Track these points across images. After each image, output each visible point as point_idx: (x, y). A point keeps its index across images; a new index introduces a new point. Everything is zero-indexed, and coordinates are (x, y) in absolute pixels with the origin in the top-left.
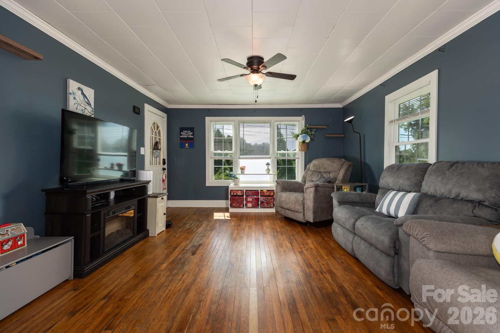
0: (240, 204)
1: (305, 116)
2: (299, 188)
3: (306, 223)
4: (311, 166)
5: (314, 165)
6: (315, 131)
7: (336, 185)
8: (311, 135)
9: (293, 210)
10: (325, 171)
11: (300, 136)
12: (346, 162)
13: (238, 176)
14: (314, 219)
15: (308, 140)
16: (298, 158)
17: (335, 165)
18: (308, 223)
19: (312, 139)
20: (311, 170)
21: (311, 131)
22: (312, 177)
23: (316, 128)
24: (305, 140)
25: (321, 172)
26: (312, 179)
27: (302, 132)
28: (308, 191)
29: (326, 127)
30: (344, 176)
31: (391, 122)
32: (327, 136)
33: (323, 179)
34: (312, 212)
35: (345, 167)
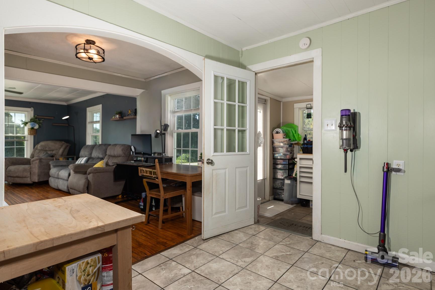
1: (34, 108)
2: (27, 162)
3: (32, 184)
4: (39, 146)
5: (41, 146)
6: (43, 121)
7: (55, 158)
8: (40, 123)
9: (21, 176)
10: (50, 149)
11: (29, 124)
12: (65, 144)
14: (38, 180)
15: (37, 127)
16: (27, 140)
17: (57, 145)
18: (34, 183)
19: (40, 127)
20: (39, 150)
21: (39, 120)
22: (39, 154)
23: (44, 118)
24: (34, 127)
25: (47, 150)
26: (39, 156)
27: (30, 120)
28: (34, 162)
29: (53, 118)
30: (63, 152)
31: (89, 123)
32: (54, 124)
33: (47, 155)
34: (37, 175)
35: (64, 147)
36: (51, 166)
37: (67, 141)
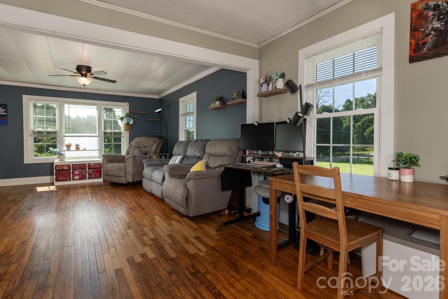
0: (67, 177)
1: (129, 103)
2: (122, 160)
3: (127, 184)
4: (133, 143)
5: (136, 142)
6: (137, 116)
7: (148, 155)
8: (134, 118)
9: (117, 175)
10: (144, 146)
11: (125, 119)
12: (158, 140)
13: (63, 153)
14: (132, 180)
15: (131, 122)
16: (124, 137)
17: (150, 142)
18: (129, 183)
19: (134, 122)
20: (133, 146)
21: (134, 115)
22: (134, 150)
23: (138, 113)
24: (129, 123)
25: (141, 147)
26: (134, 152)
27: (126, 115)
28: (128, 160)
29: (146, 113)
30: (156, 149)
31: (182, 115)
32: (147, 119)
33: (141, 152)
34: (131, 175)
35: (157, 143)
36: (145, 165)
37: (160, 137)
